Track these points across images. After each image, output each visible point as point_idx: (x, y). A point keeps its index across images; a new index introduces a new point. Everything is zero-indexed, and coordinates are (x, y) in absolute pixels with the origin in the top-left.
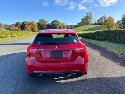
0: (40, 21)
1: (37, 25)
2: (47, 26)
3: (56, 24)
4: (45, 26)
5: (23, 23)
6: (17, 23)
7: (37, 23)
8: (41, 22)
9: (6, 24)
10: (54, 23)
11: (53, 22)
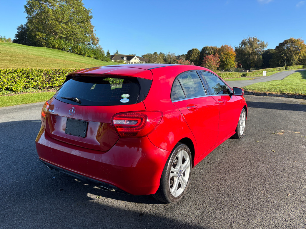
0: (244, 43)
1: (235, 54)
2: (263, 55)
3: (292, 48)
4: (256, 57)
5: (204, 49)
6: (190, 52)
7: (236, 50)
8: (248, 46)
9: (170, 54)
10: (285, 47)
11: (281, 44)
